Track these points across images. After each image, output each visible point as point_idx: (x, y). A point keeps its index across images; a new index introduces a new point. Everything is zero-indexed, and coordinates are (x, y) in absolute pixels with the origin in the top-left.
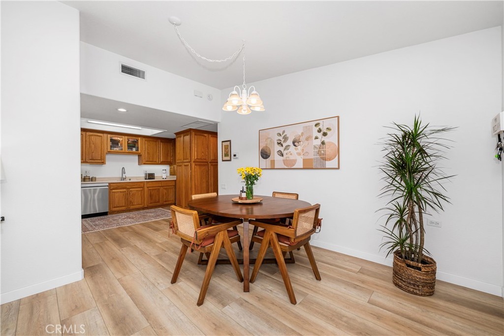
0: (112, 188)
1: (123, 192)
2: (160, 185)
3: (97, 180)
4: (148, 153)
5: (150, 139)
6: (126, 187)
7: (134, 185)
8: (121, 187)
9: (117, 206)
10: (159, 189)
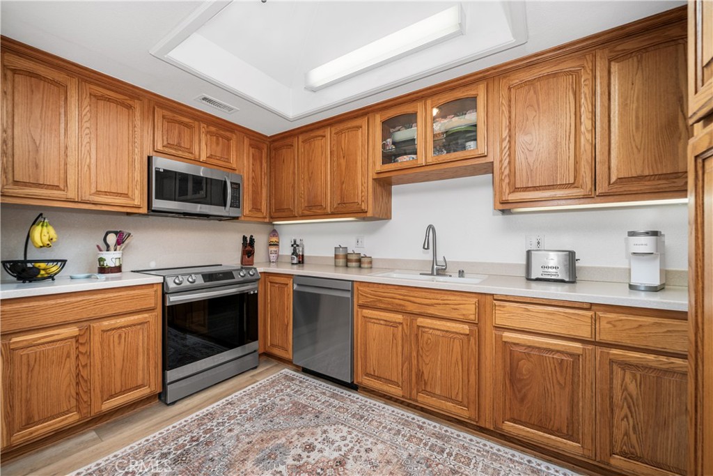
1: (395, 325)
6: (403, 306)
7: (432, 305)
8: (389, 304)
9: (374, 371)
10: (575, 356)
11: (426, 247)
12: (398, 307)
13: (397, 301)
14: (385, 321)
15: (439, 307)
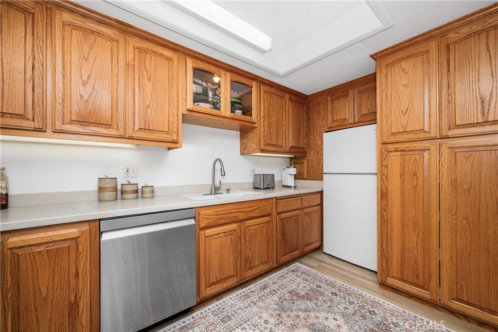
0: (203, 225)
1: (230, 232)
2: (299, 206)
3: (156, 193)
4: (269, 124)
5: (272, 90)
6: (237, 216)
7: (253, 210)
8: (227, 218)
9: (216, 278)
10: (297, 216)
11: (223, 174)
12: (234, 219)
13: (232, 215)
14: (224, 233)
15: (257, 211)
